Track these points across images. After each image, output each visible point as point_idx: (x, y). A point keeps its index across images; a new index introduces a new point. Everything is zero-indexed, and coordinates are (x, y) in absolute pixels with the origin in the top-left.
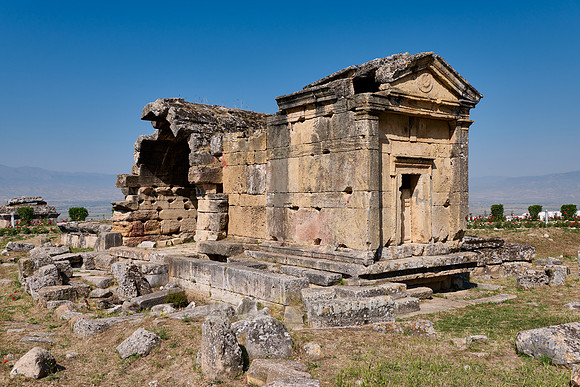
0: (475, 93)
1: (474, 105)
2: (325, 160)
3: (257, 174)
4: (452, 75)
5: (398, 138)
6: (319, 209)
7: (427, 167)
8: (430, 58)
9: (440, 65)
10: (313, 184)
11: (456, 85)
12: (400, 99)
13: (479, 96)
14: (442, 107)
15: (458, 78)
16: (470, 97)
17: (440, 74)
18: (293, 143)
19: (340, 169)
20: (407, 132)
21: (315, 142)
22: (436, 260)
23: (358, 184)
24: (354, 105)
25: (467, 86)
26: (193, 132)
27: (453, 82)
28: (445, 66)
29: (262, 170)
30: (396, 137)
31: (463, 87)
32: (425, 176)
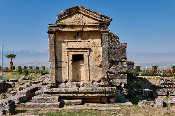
0: (107, 18)
4: (91, 13)
7: (87, 51)
8: (77, 8)
9: (83, 10)
11: (95, 16)
12: (64, 26)
14: (89, 26)
15: (95, 13)
16: (105, 20)
20: (75, 38)
25: (101, 16)
28: (86, 9)
30: (68, 40)
31: (99, 16)
32: (85, 54)
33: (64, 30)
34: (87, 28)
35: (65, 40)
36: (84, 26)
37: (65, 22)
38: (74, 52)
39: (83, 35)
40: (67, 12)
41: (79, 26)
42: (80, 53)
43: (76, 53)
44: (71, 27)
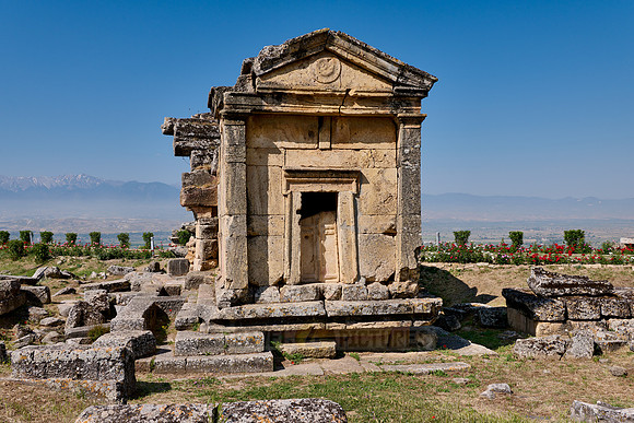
0: (422, 75)
1: (425, 93)
4: (370, 55)
5: (297, 146)
7: (349, 182)
8: (327, 38)
9: (346, 45)
11: (383, 68)
12: (279, 95)
13: (428, 79)
14: (361, 100)
15: (382, 58)
16: (414, 83)
17: (350, 57)
20: (312, 136)
25: (403, 68)
26: (193, 149)
27: (376, 65)
28: (355, 44)
30: (286, 144)
31: (396, 69)
32: (345, 193)
33: (279, 109)
34: (356, 106)
35: (278, 144)
36: (345, 98)
37: (285, 83)
38: (309, 182)
39: (338, 128)
40: (292, 50)
41: (330, 98)
42: (328, 188)
43: (316, 188)
44: (303, 99)
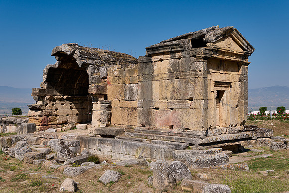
0: (252, 48)
1: (251, 54)
2: (176, 83)
3: (131, 89)
4: (241, 38)
6: (172, 109)
7: (228, 87)
8: (231, 30)
9: (236, 33)
10: (169, 95)
11: (243, 44)
12: (217, 51)
14: (236, 55)
15: (244, 40)
16: (249, 50)
17: (236, 38)
18: (156, 73)
19: (186, 87)
20: (219, 68)
21: (170, 72)
22: (234, 136)
23: (197, 96)
24: (194, 53)
25: (248, 44)
26: (90, 64)
27: (242, 42)
28: (238, 34)
29: (135, 87)
30: (214, 71)
31: (246, 44)
32: (227, 91)
33: (216, 56)
35: (210, 70)
38: (218, 86)
40: (223, 34)
41: (230, 54)
42: (223, 89)
43: (220, 89)
